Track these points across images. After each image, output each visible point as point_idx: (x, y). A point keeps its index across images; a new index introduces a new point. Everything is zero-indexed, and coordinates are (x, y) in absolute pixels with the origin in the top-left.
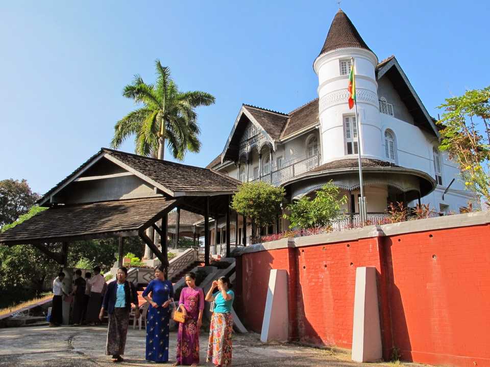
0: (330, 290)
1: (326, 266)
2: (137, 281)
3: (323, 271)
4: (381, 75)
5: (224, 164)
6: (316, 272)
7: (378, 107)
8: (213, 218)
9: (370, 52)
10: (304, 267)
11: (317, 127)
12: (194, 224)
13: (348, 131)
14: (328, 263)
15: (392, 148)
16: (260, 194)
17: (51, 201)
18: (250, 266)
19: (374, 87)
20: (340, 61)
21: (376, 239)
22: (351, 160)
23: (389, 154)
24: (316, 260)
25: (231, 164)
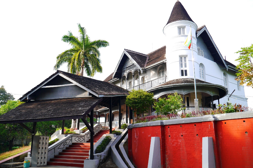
0: (185, 149)
1: (182, 136)
2: (72, 142)
3: (180, 138)
4: (198, 35)
5: (114, 79)
6: (176, 139)
7: (197, 52)
8: (108, 108)
9: (194, 23)
10: (170, 136)
11: (165, 62)
12: (97, 111)
13: (182, 64)
14: (184, 134)
15: (203, 73)
16: (141, 96)
17: (27, 99)
18: (137, 134)
19: (195, 41)
20: (178, 28)
21: (213, 122)
22: (183, 79)
23: (202, 76)
24: (176, 132)
25: (117, 80)
